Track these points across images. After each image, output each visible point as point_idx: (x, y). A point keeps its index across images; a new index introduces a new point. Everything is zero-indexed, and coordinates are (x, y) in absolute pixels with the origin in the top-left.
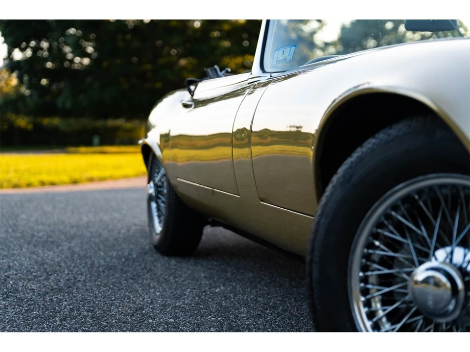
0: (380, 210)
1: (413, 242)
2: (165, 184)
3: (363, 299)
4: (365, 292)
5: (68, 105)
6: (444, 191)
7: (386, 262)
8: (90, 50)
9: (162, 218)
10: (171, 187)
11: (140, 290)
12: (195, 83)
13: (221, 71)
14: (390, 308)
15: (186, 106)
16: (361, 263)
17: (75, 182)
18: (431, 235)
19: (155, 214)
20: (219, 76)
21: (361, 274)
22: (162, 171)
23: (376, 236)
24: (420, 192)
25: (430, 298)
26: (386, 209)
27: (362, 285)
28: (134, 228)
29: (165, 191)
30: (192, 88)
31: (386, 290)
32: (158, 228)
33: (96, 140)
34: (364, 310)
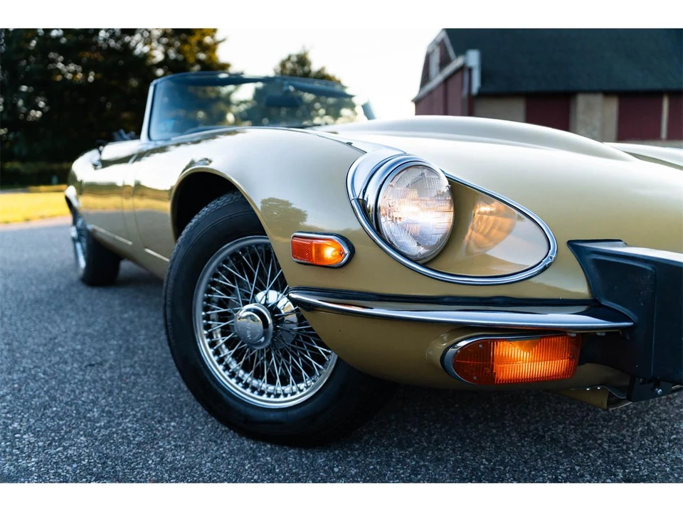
0: (214, 264)
1: (239, 287)
3: (205, 332)
4: (207, 327)
5: (24, 152)
6: (260, 248)
7: (222, 303)
8: (42, 104)
11: (59, 321)
12: (103, 144)
14: (227, 338)
16: (203, 305)
18: (251, 281)
21: (203, 313)
23: (214, 284)
25: (248, 332)
26: (218, 263)
27: (205, 321)
30: (101, 148)
31: (224, 324)
33: (55, 179)
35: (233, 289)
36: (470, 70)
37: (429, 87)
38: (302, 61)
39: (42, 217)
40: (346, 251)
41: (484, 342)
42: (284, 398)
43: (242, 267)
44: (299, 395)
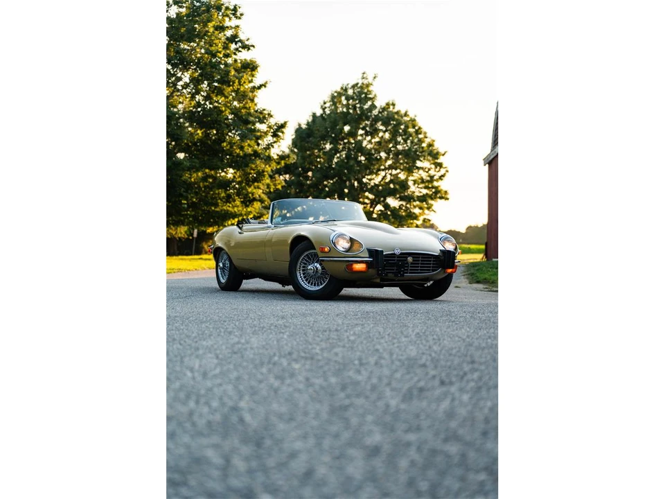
6: (314, 253)
7: (304, 267)
15: (240, 233)
18: (311, 261)
23: (302, 262)
24: (310, 253)
26: (303, 257)
30: (240, 226)
35: (306, 263)
40: (329, 249)
41: (351, 264)
42: (317, 288)
43: (309, 258)
44: (321, 287)
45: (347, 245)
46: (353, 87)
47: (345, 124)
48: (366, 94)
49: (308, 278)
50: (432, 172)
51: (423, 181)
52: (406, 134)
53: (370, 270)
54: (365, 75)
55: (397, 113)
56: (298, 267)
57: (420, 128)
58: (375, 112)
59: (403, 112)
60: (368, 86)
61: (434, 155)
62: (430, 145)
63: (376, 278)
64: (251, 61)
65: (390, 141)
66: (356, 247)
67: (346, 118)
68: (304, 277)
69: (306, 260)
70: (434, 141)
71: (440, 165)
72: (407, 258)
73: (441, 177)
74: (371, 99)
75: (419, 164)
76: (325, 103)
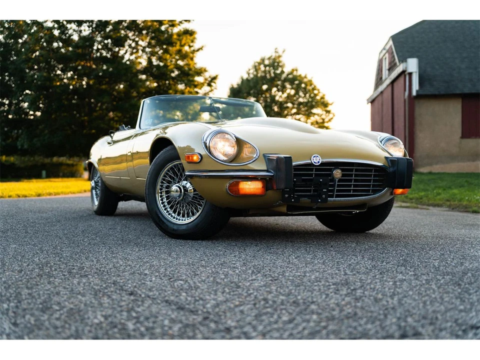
0: (164, 172)
2: (100, 181)
5: (26, 146)
6: (180, 165)
9: (98, 199)
10: (103, 182)
12: (113, 133)
13: (126, 127)
15: (109, 143)
17: (39, 195)
18: (177, 178)
19: (95, 196)
20: (125, 130)
22: (98, 175)
23: (164, 180)
24: (175, 166)
25: (175, 195)
26: (166, 171)
28: (83, 208)
29: (100, 185)
30: (112, 135)
32: (96, 203)
34: (160, 199)
35: (171, 182)
36: (410, 74)
37: (381, 88)
38: (275, 63)
39: (50, 194)
40: (200, 157)
41: (236, 182)
42: (188, 221)
43: (175, 173)
44: (192, 219)
45: (231, 150)
46: (269, 59)
47: (264, 84)
48: (278, 63)
49: (174, 204)
50: (323, 117)
51: (317, 123)
52: (305, 91)
53: (270, 192)
54: (277, 50)
55: (300, 76)
56: (159, 187)
57: (315, 86)
58: (284, 76)
59: (303, 75)
60: (279, 57)
61: (325, 105)
62: (322, 98)
63: (280, 205)
64: (191, 30)
65: (294, 95)
66: (246, 152)
67: (263, 80)
68: (169, 203)
69: (170, 177)
70: (324, 95)
71: (328, 112)
72: (331, 170)
73: (330, 120)
74: (281, 66)
75: (314, 111)
76: (249, 70)
